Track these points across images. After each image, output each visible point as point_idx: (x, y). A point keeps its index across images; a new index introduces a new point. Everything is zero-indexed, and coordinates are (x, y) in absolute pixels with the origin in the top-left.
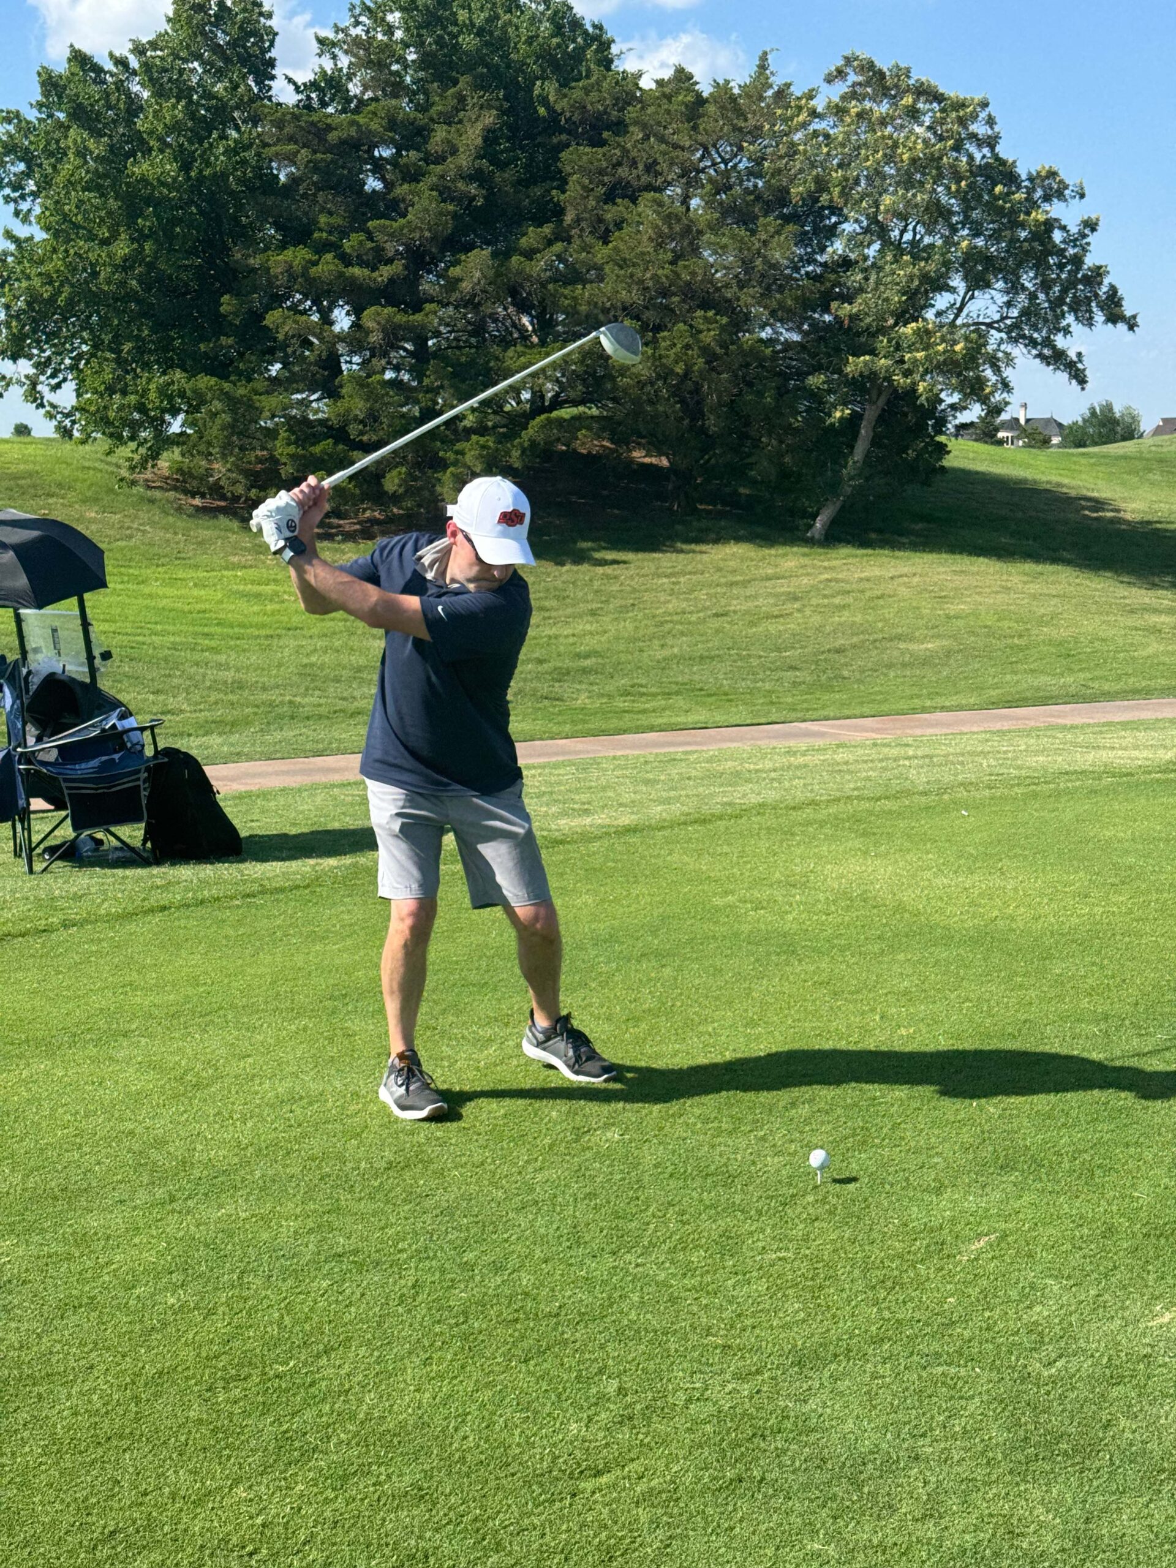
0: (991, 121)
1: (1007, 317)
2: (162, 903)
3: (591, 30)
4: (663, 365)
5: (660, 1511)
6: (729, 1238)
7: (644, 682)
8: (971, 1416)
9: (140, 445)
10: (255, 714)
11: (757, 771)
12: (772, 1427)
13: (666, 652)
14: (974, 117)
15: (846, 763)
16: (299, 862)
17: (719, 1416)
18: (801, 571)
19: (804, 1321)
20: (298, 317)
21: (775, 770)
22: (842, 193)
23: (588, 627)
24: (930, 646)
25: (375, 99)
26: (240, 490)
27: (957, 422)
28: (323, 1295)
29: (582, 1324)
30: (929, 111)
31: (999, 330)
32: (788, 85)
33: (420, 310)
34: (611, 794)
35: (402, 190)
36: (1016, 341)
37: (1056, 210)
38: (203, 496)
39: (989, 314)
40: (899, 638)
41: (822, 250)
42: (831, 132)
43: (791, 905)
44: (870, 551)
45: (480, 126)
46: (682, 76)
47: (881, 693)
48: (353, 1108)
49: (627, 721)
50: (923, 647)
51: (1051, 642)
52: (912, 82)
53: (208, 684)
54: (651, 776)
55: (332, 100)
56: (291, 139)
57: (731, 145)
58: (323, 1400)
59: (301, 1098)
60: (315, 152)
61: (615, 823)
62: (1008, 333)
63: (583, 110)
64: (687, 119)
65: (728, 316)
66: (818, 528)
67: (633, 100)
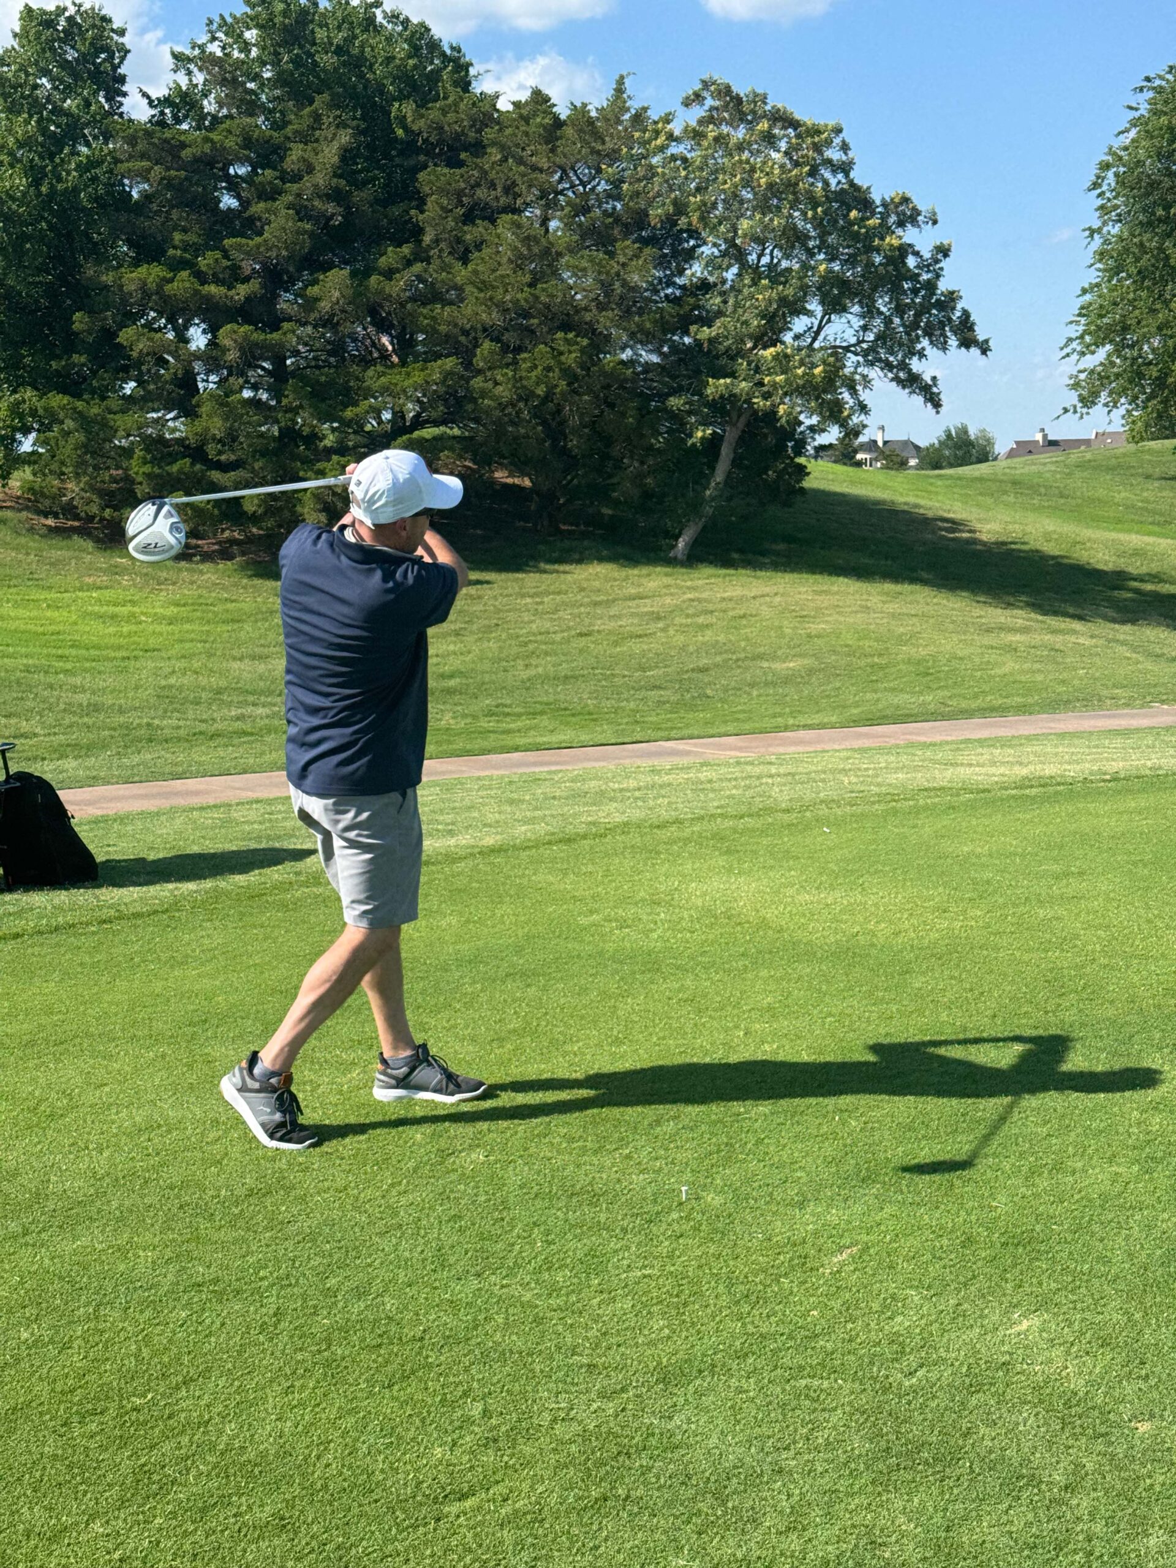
0: (845, 147)
1: (863, 341)
2: (15, 930)
3: (448, 52)
4: (524, 387)
5: (525, 1533)
6: (593, 1257)
7: (509, 702)
8: (834, 1428)
10: (112, 737)
11: (621, 790)
12: (637, 1445)
13: (532, 672)
14: (829, 143)
15: (710, 781)
16: (158, 887)
17: (585, 1436)
18: (664, 591)
19: (669, 1337)
20: (153, 334)
21: (639, 789)
22: (702, 219)
23: (452, 647)
24: (791, 665)
25: (230, 117)
26: (94, 509)
27: (816, 444)
28: (182, 1326)
29: (446, 1348)
30: (785, 139)
31: (856, 354)
32: (645, 109)
33: (277, 328)
34: (476, 814)
35: (258, 208)
36: (872, 365)
37: (909, 235)
38: (56, 516)
39: (846, 336)
40: (760, 657)
41: (681, 272)
42: (689, 156)
43: (656, 923)
44: (732, 572)
45: (336, 145)
46: (539, 98)
47: (744, 711)
48: (212, 1135)
49: (492, 741)
50: (785, 665)
51: (909, 662)
52: (768, 108)
53: (62, 706)
54: (515, 796)
55: (186, 117)
56: (143, 156)
57: (589, 168)
58: (182, 1432)
59: (159, 1126)
60: (168, 169)
61: (481, 844)
62: (865, 356)
63: (440, 130)
64: (545, 141)
65: (588, 338)
66: (680, 549)
67: (491, 122)
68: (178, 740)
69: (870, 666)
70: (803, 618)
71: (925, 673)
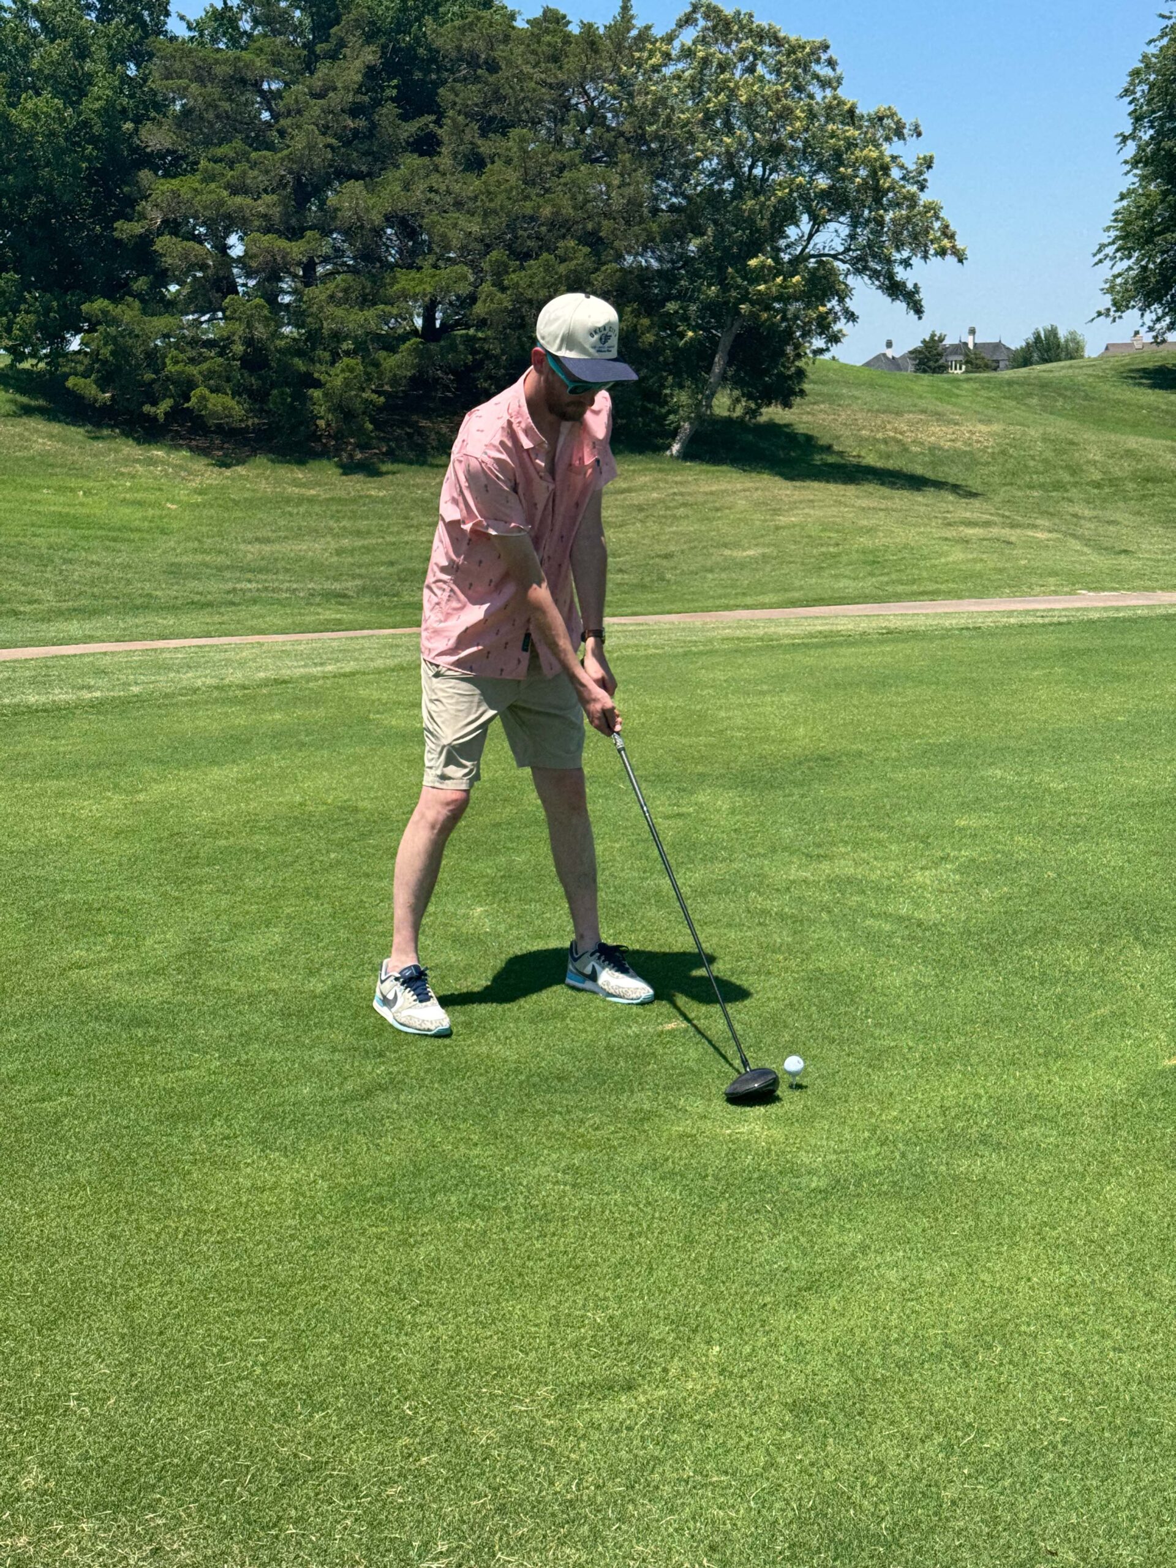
0: (831, 63)
1: (851, 250)
9: (40, 360)
14: (817, 59)
18: (653, 485)
20: (186, 243)
24: (751, 553)
25: (263, 35)
30: (774, 54)
31: (844, 262)
32: (648, 28)
35: (287, 122)
36: (861, 273)
37: (895, 148)
39: (834, 244)
40: (725, 545)
44: (723, 468)
46: (553, 17)
50: (745, 553)
51: (863, 551)
52: (754, 26)
55: (223, 37)
56: (182, 73)
60: (204, 86)
62: (852, 265)
63: (459, 48)
64: (555, 59)
65: (590, 246)
66: (676, 448)
67: (506, 39)
68: (172, 608)
69: (823, 554)
70: (776, 512)
71: (873, 561)
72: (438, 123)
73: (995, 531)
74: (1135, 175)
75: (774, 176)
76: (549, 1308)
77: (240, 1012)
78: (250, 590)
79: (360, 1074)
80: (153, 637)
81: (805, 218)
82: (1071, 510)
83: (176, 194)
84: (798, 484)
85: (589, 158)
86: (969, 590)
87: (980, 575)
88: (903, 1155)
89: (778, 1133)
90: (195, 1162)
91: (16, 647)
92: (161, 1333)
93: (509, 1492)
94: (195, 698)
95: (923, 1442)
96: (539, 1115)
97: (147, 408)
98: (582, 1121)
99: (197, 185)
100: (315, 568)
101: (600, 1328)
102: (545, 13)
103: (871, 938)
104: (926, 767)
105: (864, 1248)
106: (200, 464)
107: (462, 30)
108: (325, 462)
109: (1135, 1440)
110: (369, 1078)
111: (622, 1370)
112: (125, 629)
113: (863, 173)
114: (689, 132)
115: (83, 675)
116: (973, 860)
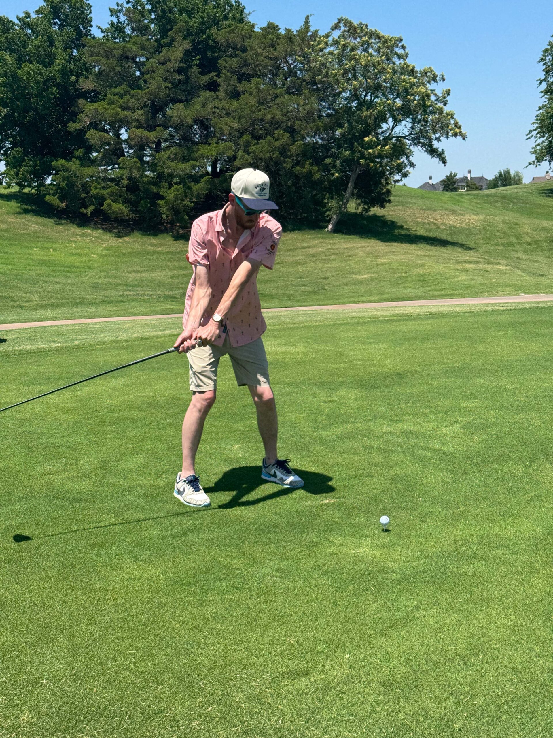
0: (403, 47)
1: (412, 134)
9: (33, 188)
14: (396, 45)
18: (319, 245)
20: (100, 133)
24: (365, 276)
25: (136, 36)
30: (377, 44)
31: (409, 140)
32: (317, 31)
33: (154, 130)
35: (148, 76)
36: (416, 145)
37: (432, 86)
39: (404, 132)
40: (353, 273)
42: (335, 52)
46: (272, 28)
52: (368, 30)
55: (118, 36)
56: (98, 54)
60: (109, 59)
62: (413, 141)
63: (228, 42)
64: (273, 46)
65: (289, 133)
66: (330, 227)
67: (250, 37)
68: (95, 304)
69: (400, 277)
70: (377, 257)
71: (423, 280)
72: (218, 76)
73: (481, 266)
74: (546, 98)
75: (376, 100)
76: (268, 636)
77: (124, 495)
78: (131, 295)
79: (180, 525)
80: (84, 317)
81: (391, 120)
82: (516, 256)
83: (96, 110)
84: (387, 244)
85: (288, 91)
86: (469, 294)
87: (473, 286)
88: (436, 563)
89: (377, 553)
90: (102, 567)
91: (21, 322)
92: (87, 648)
93: (250, 724)
94: (104, 346)
95: (445, 700)
96: (264, 544)
97: (83, 210)
98: (285, 547)
99: (106, 106)
100: (161, 284)
101: (293, 646)
102: (268, 24)
103: (422, 460)
104: (448, 378)
105: (418, 608)
106: (107, 236)
107: (229, 33)
108: (165, 235)
109: (546, 700)
110: (184, 526)
111: (303, 666)
112: (72, 314)
113: (417, 98)
114: (337, 80)
115: (52, 336)
116: (469, 423)
